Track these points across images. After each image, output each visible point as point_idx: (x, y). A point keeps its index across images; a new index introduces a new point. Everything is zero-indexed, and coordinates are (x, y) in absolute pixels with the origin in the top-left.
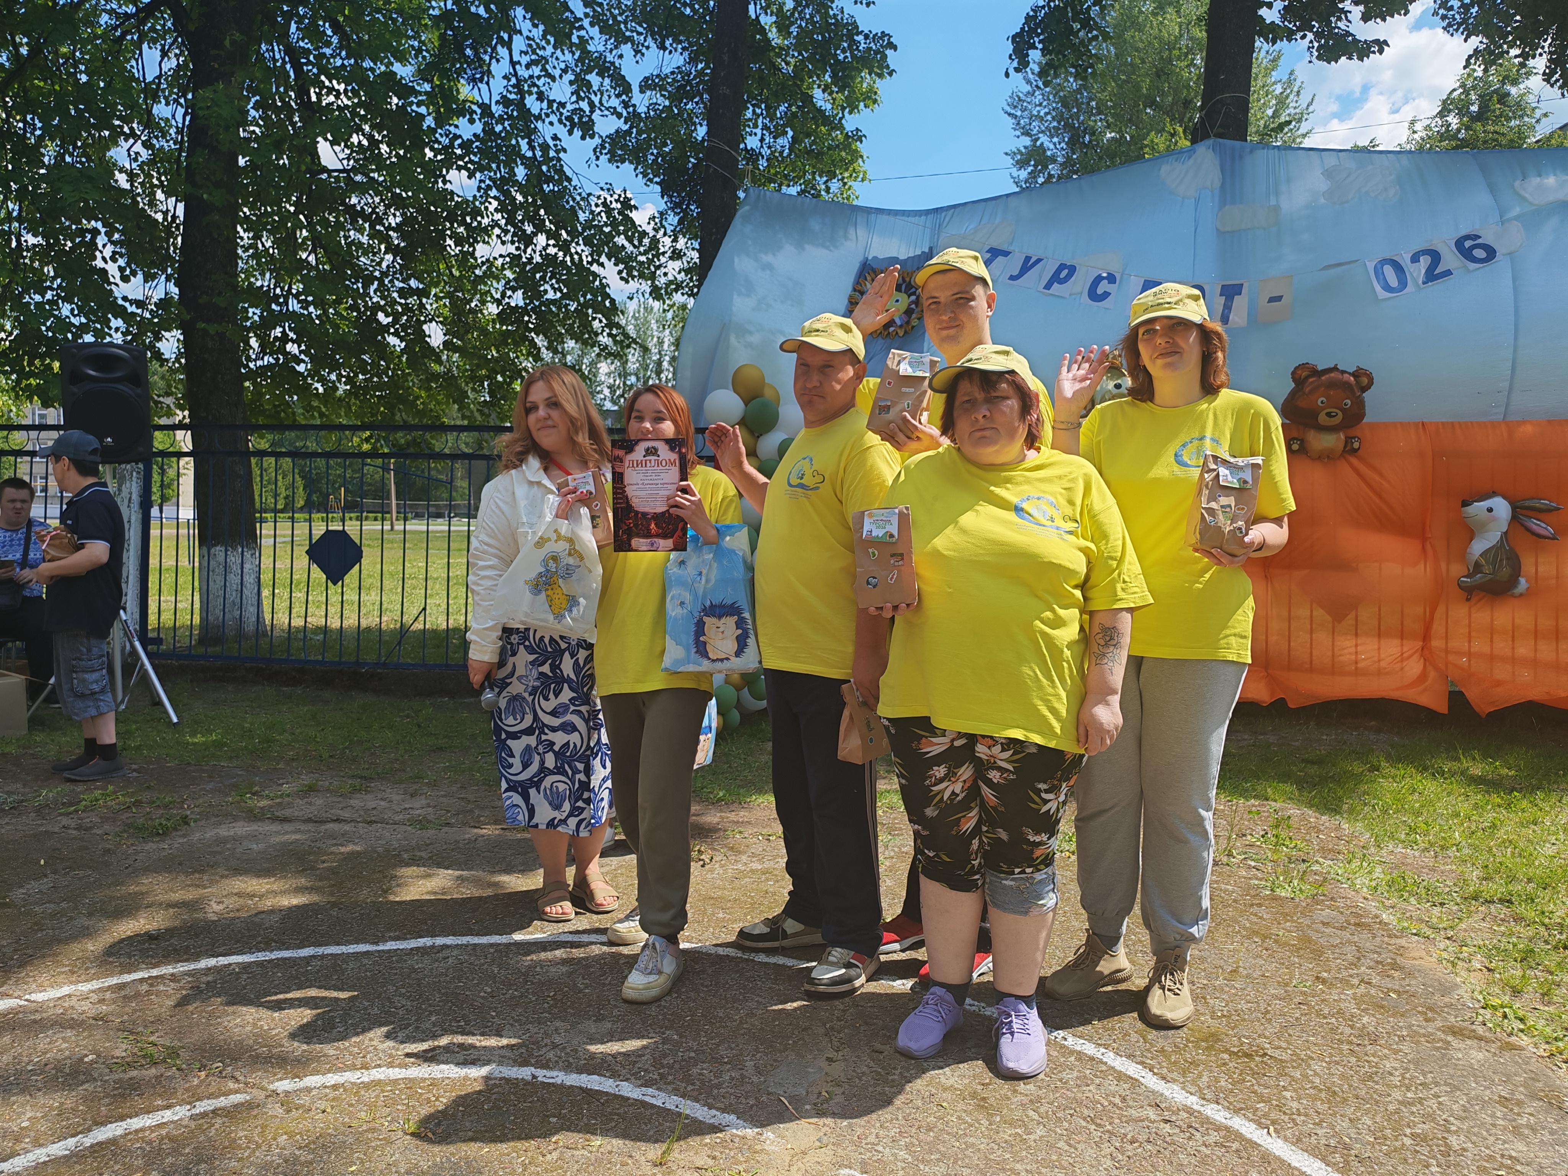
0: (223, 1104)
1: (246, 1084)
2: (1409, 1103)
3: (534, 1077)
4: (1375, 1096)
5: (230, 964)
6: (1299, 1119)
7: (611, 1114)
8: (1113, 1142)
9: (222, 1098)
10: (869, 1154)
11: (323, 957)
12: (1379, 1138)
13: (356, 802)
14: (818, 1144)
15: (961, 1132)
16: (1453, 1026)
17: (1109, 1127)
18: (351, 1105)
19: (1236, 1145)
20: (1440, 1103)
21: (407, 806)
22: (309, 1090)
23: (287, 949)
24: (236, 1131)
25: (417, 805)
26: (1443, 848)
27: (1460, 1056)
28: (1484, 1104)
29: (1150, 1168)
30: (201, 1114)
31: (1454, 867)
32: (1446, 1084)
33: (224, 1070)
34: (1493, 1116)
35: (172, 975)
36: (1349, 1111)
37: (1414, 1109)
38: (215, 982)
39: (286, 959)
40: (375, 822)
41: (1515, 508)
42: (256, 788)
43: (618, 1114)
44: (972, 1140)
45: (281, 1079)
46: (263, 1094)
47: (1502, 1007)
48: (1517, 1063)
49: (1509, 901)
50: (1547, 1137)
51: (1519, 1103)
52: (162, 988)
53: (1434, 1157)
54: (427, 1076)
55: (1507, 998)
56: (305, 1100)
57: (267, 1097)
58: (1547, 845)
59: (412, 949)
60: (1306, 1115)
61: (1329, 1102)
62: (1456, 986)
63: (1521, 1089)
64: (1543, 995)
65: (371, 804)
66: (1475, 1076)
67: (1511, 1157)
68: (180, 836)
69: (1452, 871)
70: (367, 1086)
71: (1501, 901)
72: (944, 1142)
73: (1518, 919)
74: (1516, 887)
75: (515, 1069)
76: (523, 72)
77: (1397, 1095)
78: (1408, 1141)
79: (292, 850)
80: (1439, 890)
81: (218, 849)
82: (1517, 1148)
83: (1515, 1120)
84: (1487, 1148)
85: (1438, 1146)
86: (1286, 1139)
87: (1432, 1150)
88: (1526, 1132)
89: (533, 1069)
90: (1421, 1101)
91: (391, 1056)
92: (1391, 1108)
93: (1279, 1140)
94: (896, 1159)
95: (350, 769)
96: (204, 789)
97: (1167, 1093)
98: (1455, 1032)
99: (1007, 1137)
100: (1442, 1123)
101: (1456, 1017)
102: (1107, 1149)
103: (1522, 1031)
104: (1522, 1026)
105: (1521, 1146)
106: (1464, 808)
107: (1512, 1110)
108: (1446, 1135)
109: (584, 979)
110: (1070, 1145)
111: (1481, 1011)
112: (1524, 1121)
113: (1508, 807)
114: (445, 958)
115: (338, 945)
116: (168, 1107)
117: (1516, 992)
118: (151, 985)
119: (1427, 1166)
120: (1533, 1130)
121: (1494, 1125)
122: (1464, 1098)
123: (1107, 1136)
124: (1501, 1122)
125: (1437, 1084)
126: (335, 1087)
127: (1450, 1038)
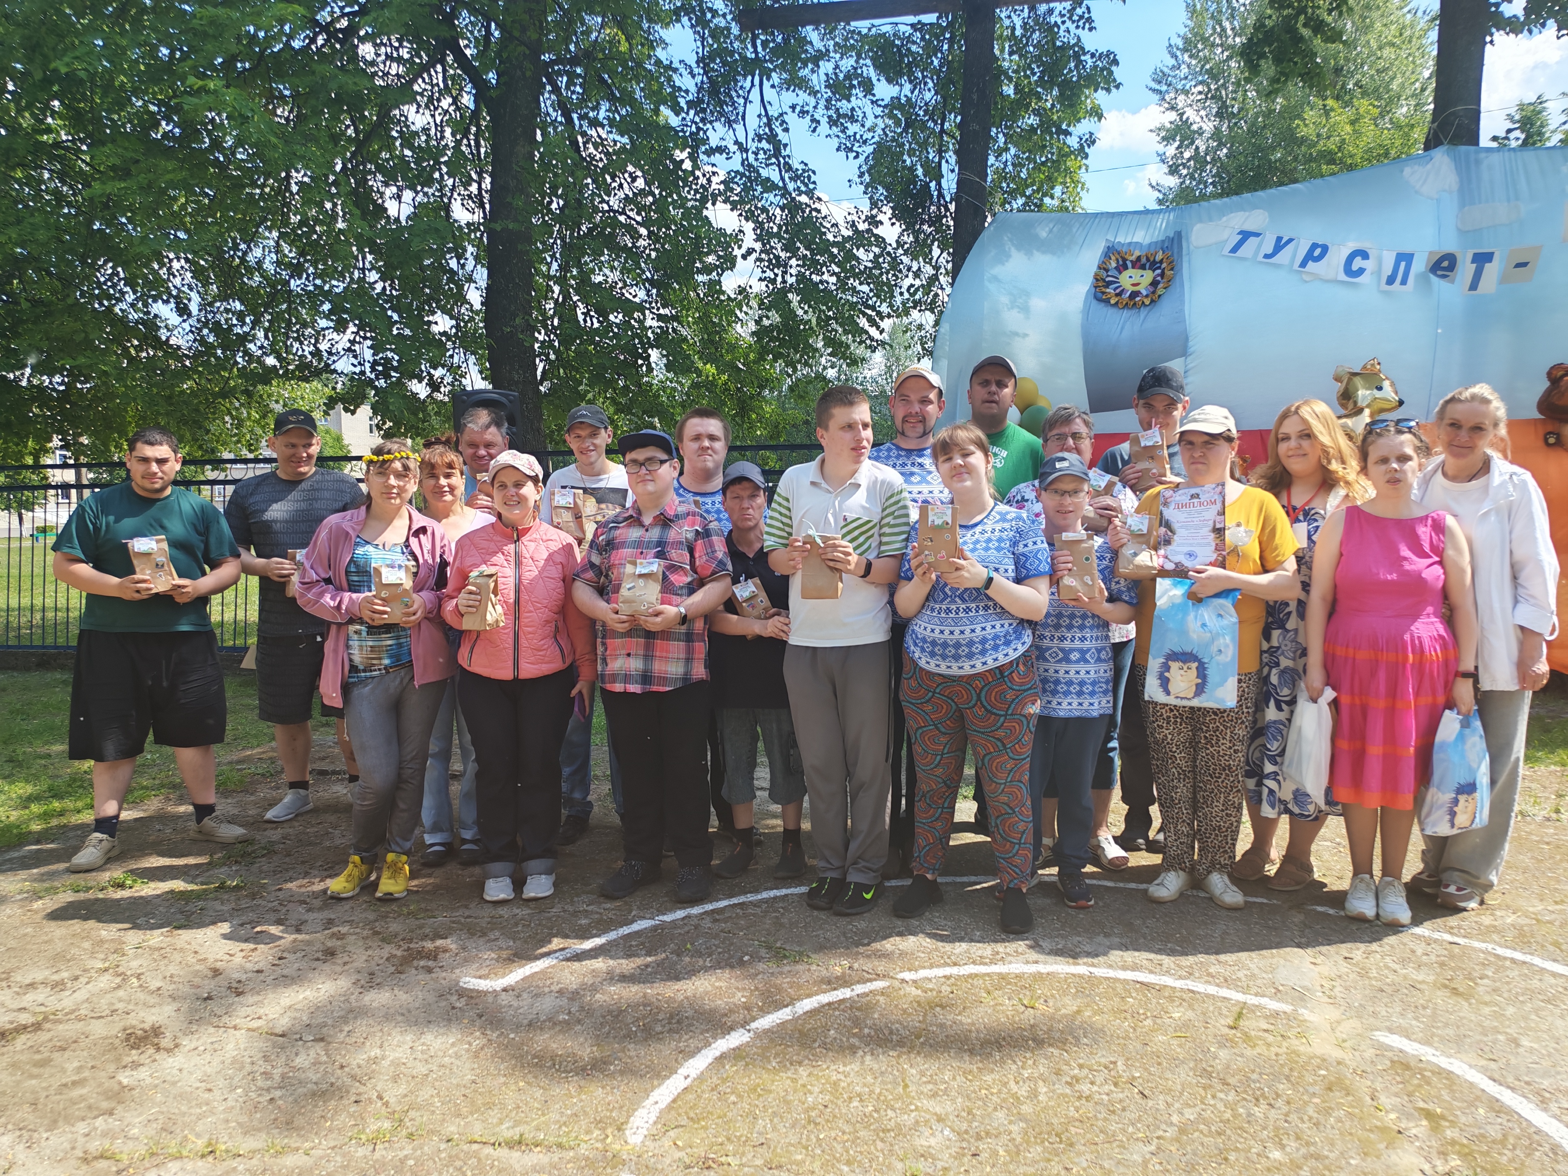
1: (877, 975)
22: (928, 979)
56: (932, 985)
57: (901, 983)
126: (946, 977)
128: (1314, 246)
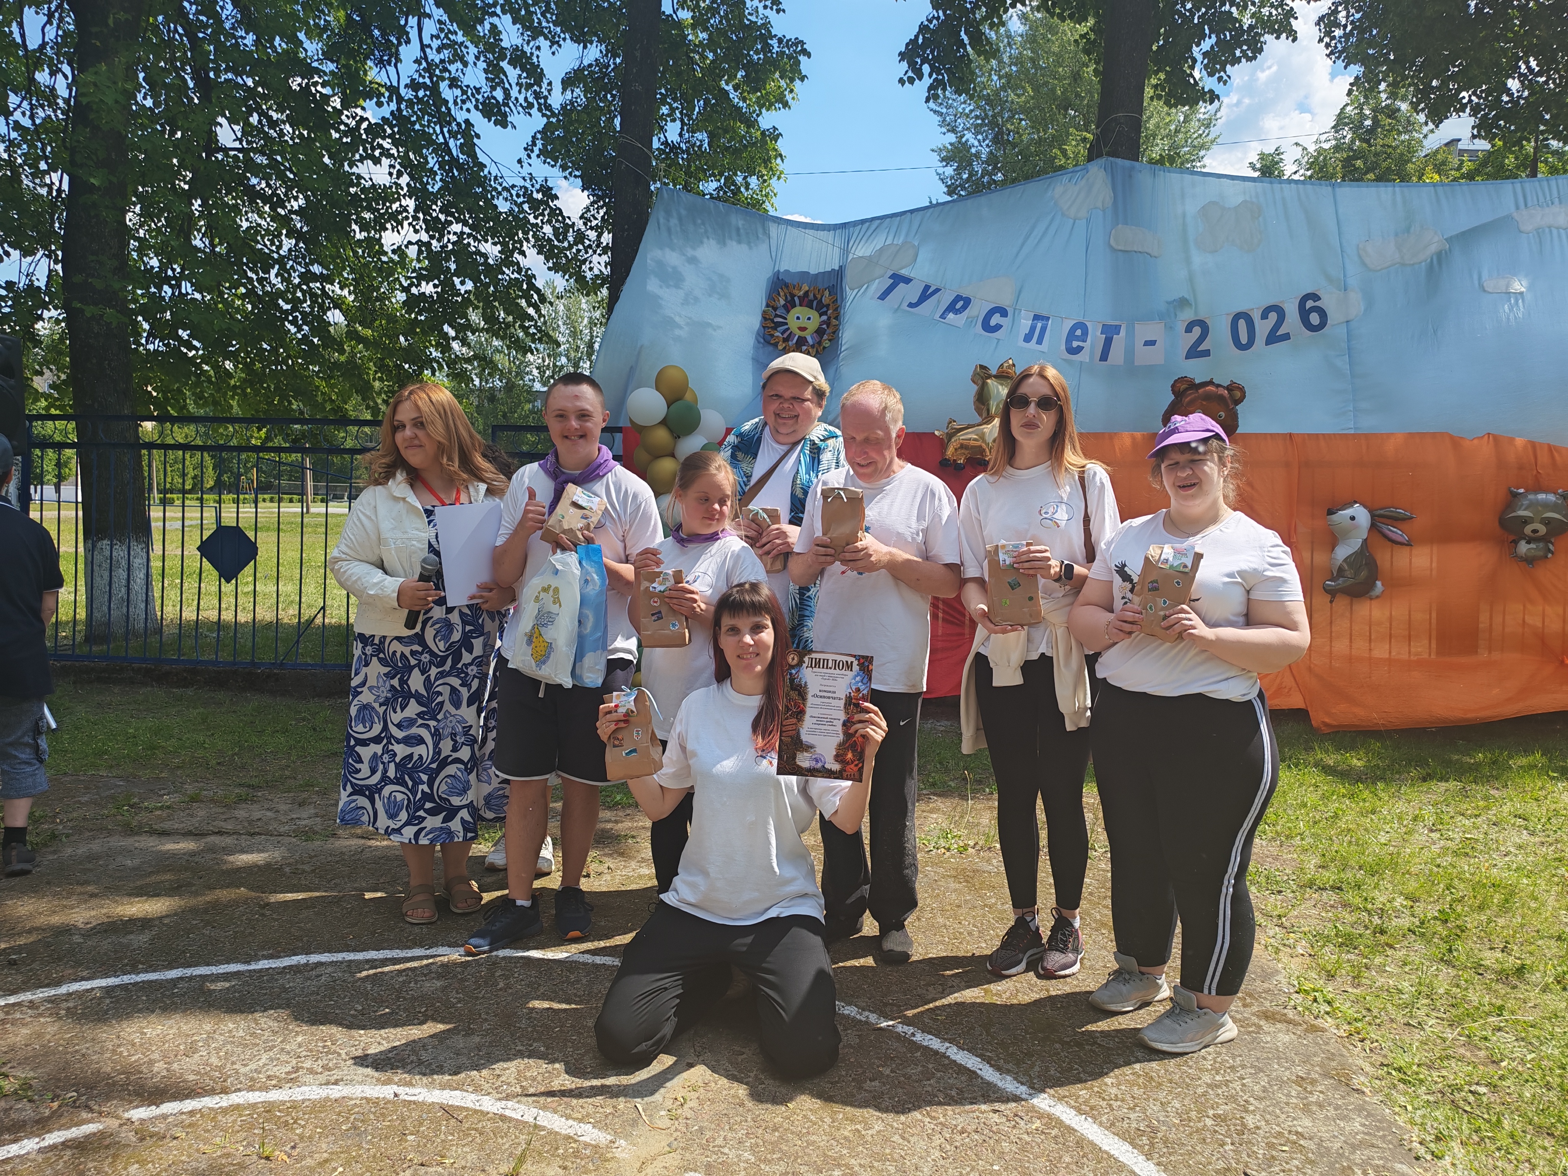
0: (74, 1135)
1: (100, 1113)
2: (1216, 1086)
3: (396, 1095)
4: (1187, 1080)
5: (93, 989)
6: (1115, 1104)
7: (468, 1129)
8: (944, 1133)
9: (74, 1129)
10: (714, 1157)
11: (191, 978)
12: (1184, 1120)
13: (241, 813)
14: (668, 1149)
15: (804, 1131)
16: (1267, 1011)
17: (942, 1119)
18: (208, 1131)
19: (1054, 1132)
20: (1243, 1085)
21: (294, 816)
22: (165, 1117)
23: (154, 971)
24: (85, 1163)
25: (305, 815)
26: (1287, 837)
27: (1269, 1039)
28: (1282, 1083)
29: (974, 1157)
30: (50, 1146)
31: (1295, 856)
32: (1252, 1067)
33: (78, 1099)
34: (1288, 1095)
35: (31, 1002)
36: (1161, 1095)
37: (1220, 1091)
38: (75, 1007)
39: (152, 981)
40: (261, 834)
41: (1373, 516)
42: (136, 800)
43: (476, 1130)
44: (813, 1138)
45: (137, 1107)
46: (117, 1123)
47: (1314, 990)
48: (1317, 1044)
49: (1339, 888)
50: (1332, 1112)
51: (1313, 1082)
52: (18, 1015)
53: (1230, 1136)
54: (287, 1099)
55: (1321, 982)
56: (161, 1127)
57: (121, 1125)
58: (1382, 833)
59: (284, 968)
60: (1123, 1100)
61: (1145, 1087)
62: (1277, 972)
63: (1317, 1068)
64: (1354, 977)
65: (257, 815)
66: (1279, 1058)
67: (1297, 1133)
68: (51, 853)
69: (1293, 860)
70: (225, 1111)
71: (1333, 888)
72: (788, 1141)
73: (1345, 905)
74: (1349, 875)
75: (378, 1088)
76: (432, 55)
77: (1207, 1078)
78: (1209, 1122)
79: (168, 866)
80: (1278, 878)
81: (90, 866)
82: (1305, 1124)
83: (1306, 1098)
84: (1278, 1125)
85: (1235, 1125)
86: (1101, 1124)
87: (1229, 1130)
88: (1314, 1108)
89: (395, 1087)
90: (1227, 1083)
91: (252, 1079)
92: (1200, 1091)
93: (1095, 1126)
94: (740, 1160)
95: (238, 777)
96: (79, 802)
97: (1000, 1084)
98: (1267, 1016)
99: (846, 1133)
100: (1243, 1103)
101: (1271, 1002)
102: (938, 1140)
103: (1327, 1013)
104: (1328, 1009)
105: (1307, 1122)
106: (1312, 798)
107: (1305, 1089)
108: (1244, 1115)
109: (458, 993)
110: (903, 1138)
111: (1296, 995)
112: (1313, 1099)
113: (1352, 797)
114: (318, 976)
115: (208, 965)
116: (15, 1141)
117: (1331, 976)
118: (7, 1013)
119: (1222, 1145)
120: (1321, 1106)
121: (1287, 1104)
122: (1266, 1079)
123: (938, 1129)
124: (1295, 1101)
125: (1243, 1067)
126: (192, 1113)
127: (1262, 1023)
128: (958, 298)
